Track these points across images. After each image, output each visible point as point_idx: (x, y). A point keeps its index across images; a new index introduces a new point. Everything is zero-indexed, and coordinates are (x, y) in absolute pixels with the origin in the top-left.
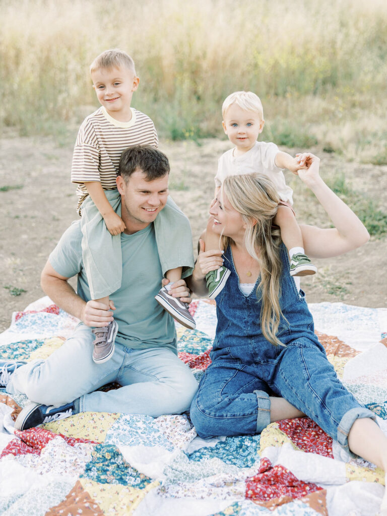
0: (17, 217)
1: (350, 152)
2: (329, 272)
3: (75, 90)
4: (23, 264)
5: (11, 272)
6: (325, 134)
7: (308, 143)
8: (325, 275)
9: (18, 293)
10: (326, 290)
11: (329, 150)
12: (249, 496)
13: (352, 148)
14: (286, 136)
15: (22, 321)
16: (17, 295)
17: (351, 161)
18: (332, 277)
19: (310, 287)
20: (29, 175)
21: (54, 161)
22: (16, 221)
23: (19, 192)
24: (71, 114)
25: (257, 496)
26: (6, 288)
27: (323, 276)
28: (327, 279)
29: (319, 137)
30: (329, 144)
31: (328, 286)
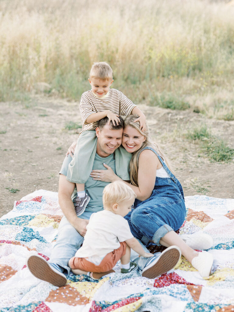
0: (6, 150)
1: (211, 112)
2: (197, 181)
3: (34, 72)
4: (14, 176)
5: (8, 181)
6: (195, 102)
7: (183, 107)
8: (195, 182)
9: (15, 191)
10: (195, 190)
11: (197, 111)
12: (156, 286)
13: (211, 110)
14: (170, 103)
15: (20, 206)
16: (14, 192)
17: (211, 118)
18: (199, 183)
19: (186, 189)
20: (9, 125)
21: (23, 117)
22: (5, 152)
23: (4, 135)
24: (31, 87)
25: (160, 286)
26: (7, 189)
27: (194, 183)
28: (196, 184)
29: (191, 103)
30: (197, 107)
31: (197, 188)
